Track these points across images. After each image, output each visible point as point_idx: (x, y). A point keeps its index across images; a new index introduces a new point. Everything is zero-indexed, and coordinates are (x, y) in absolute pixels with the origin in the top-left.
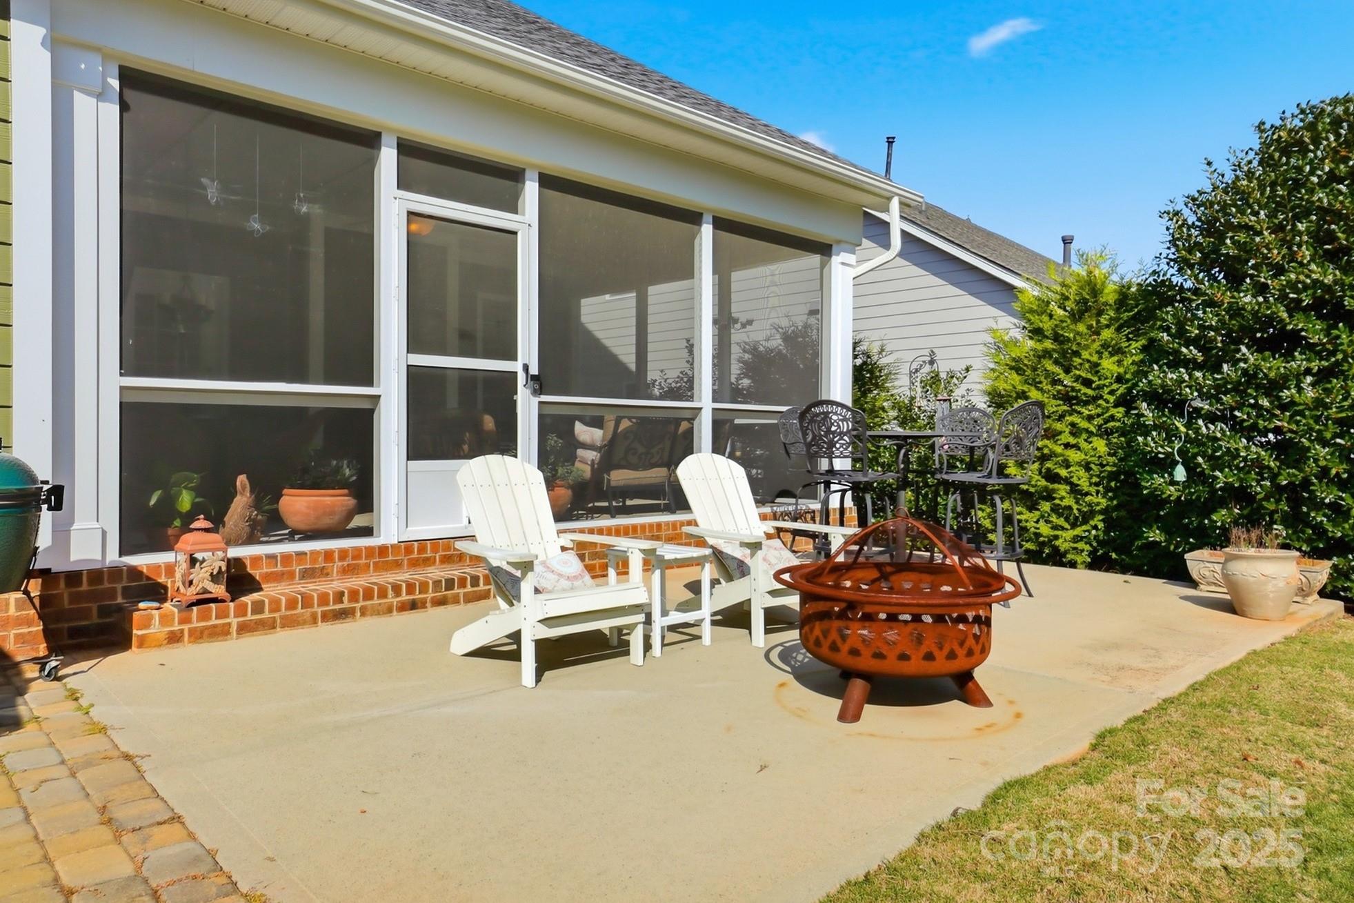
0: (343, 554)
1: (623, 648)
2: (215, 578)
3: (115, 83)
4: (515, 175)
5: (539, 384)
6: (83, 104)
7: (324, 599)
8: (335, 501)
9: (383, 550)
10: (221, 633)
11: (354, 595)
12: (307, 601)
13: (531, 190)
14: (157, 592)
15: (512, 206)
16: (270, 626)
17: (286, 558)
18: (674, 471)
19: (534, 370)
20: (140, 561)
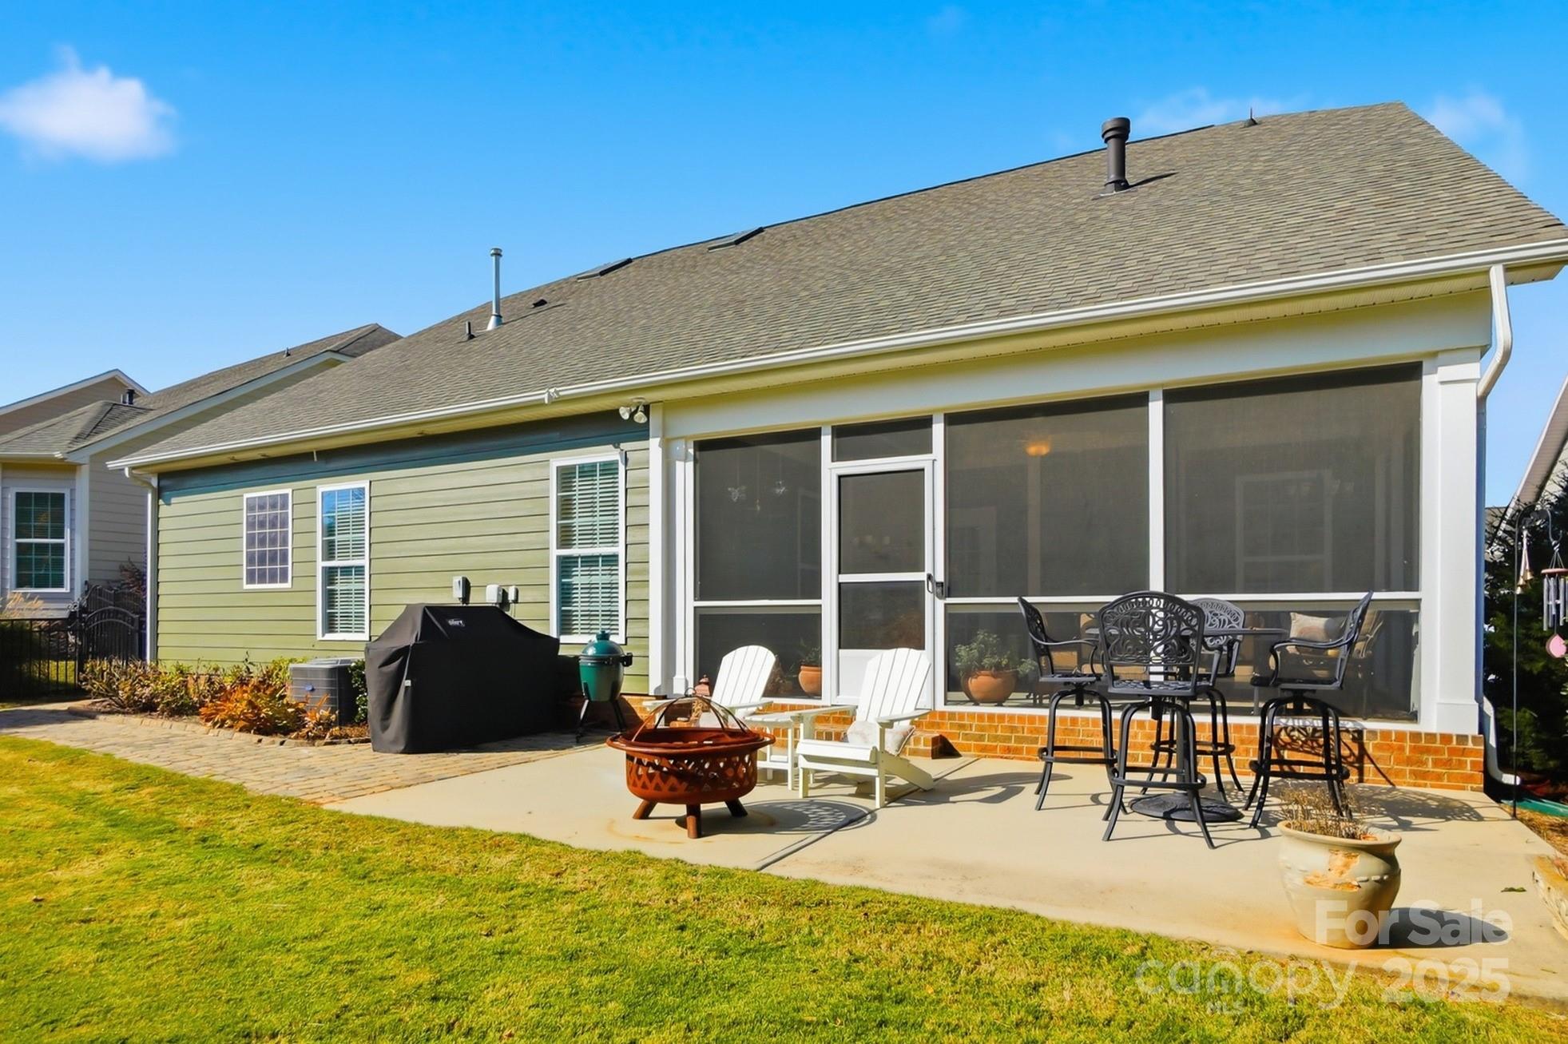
3: (692, 451)
4: (924, 422)
5: (946, 589)
6: (679, 465)
9: (824, 710)
13: (938, 430)
19: (940, 577)
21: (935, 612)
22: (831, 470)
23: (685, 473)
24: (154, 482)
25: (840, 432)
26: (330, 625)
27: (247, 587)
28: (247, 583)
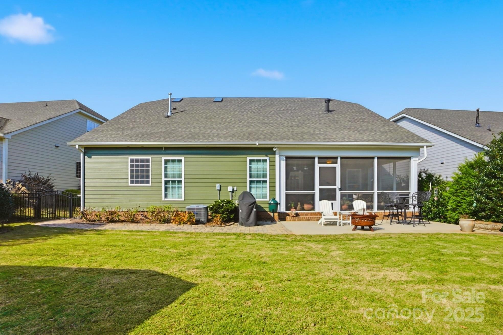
0: (310, 213)
1: (336, 224)
2: (295, 214)
3: (285, 159)
4: (336, 158)
5: (341, 190)
6: (282, 161)
7: (307, 218)
8: (310, 206)
9: (315, 213)
10: (295, 220)
11: (310, 218)
12: (305, 218)
13: (339, 160)
14: (289, 215)
15: (336, 163)
16: (300, 220)
17: (303, 213)
18: (352, 203)
19: (340, 187)
20: (287, 212)
21: (338, 194)
22: (317, 166)
23: (283, 163)
24: (83, 150)
25: (319, 158)
26: (166, 197)
27: (130, 185)
28: (130, 183)
